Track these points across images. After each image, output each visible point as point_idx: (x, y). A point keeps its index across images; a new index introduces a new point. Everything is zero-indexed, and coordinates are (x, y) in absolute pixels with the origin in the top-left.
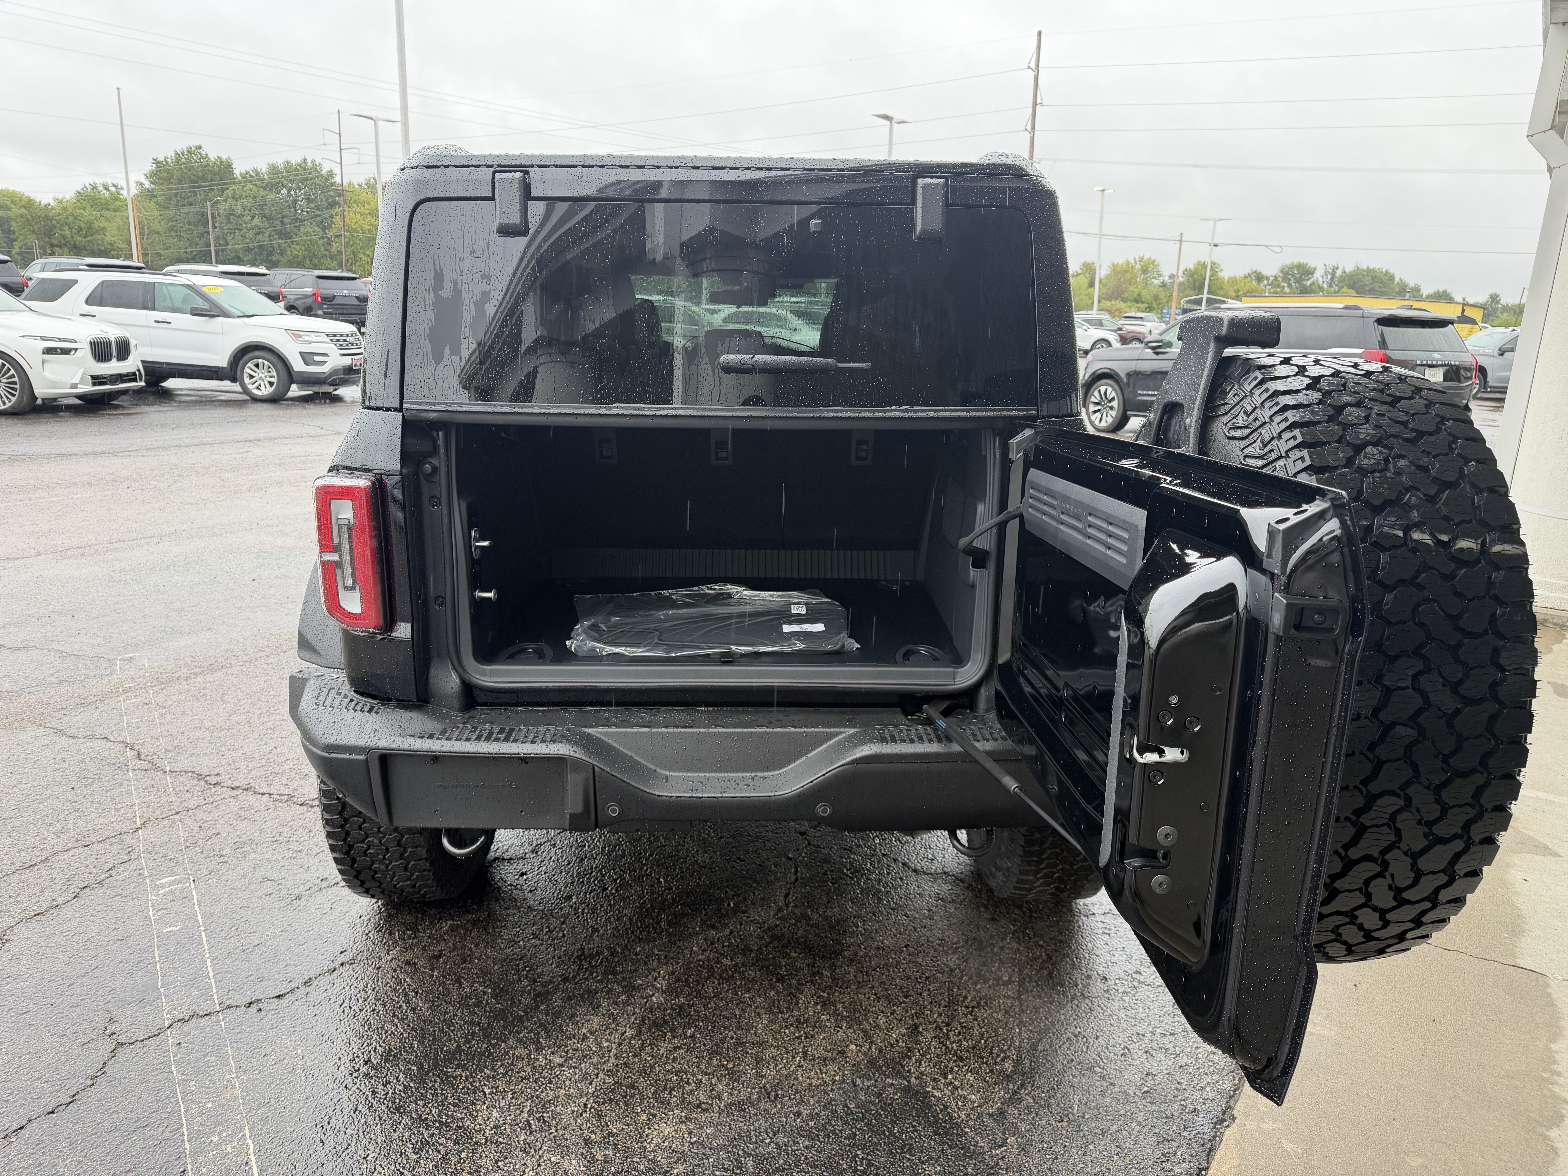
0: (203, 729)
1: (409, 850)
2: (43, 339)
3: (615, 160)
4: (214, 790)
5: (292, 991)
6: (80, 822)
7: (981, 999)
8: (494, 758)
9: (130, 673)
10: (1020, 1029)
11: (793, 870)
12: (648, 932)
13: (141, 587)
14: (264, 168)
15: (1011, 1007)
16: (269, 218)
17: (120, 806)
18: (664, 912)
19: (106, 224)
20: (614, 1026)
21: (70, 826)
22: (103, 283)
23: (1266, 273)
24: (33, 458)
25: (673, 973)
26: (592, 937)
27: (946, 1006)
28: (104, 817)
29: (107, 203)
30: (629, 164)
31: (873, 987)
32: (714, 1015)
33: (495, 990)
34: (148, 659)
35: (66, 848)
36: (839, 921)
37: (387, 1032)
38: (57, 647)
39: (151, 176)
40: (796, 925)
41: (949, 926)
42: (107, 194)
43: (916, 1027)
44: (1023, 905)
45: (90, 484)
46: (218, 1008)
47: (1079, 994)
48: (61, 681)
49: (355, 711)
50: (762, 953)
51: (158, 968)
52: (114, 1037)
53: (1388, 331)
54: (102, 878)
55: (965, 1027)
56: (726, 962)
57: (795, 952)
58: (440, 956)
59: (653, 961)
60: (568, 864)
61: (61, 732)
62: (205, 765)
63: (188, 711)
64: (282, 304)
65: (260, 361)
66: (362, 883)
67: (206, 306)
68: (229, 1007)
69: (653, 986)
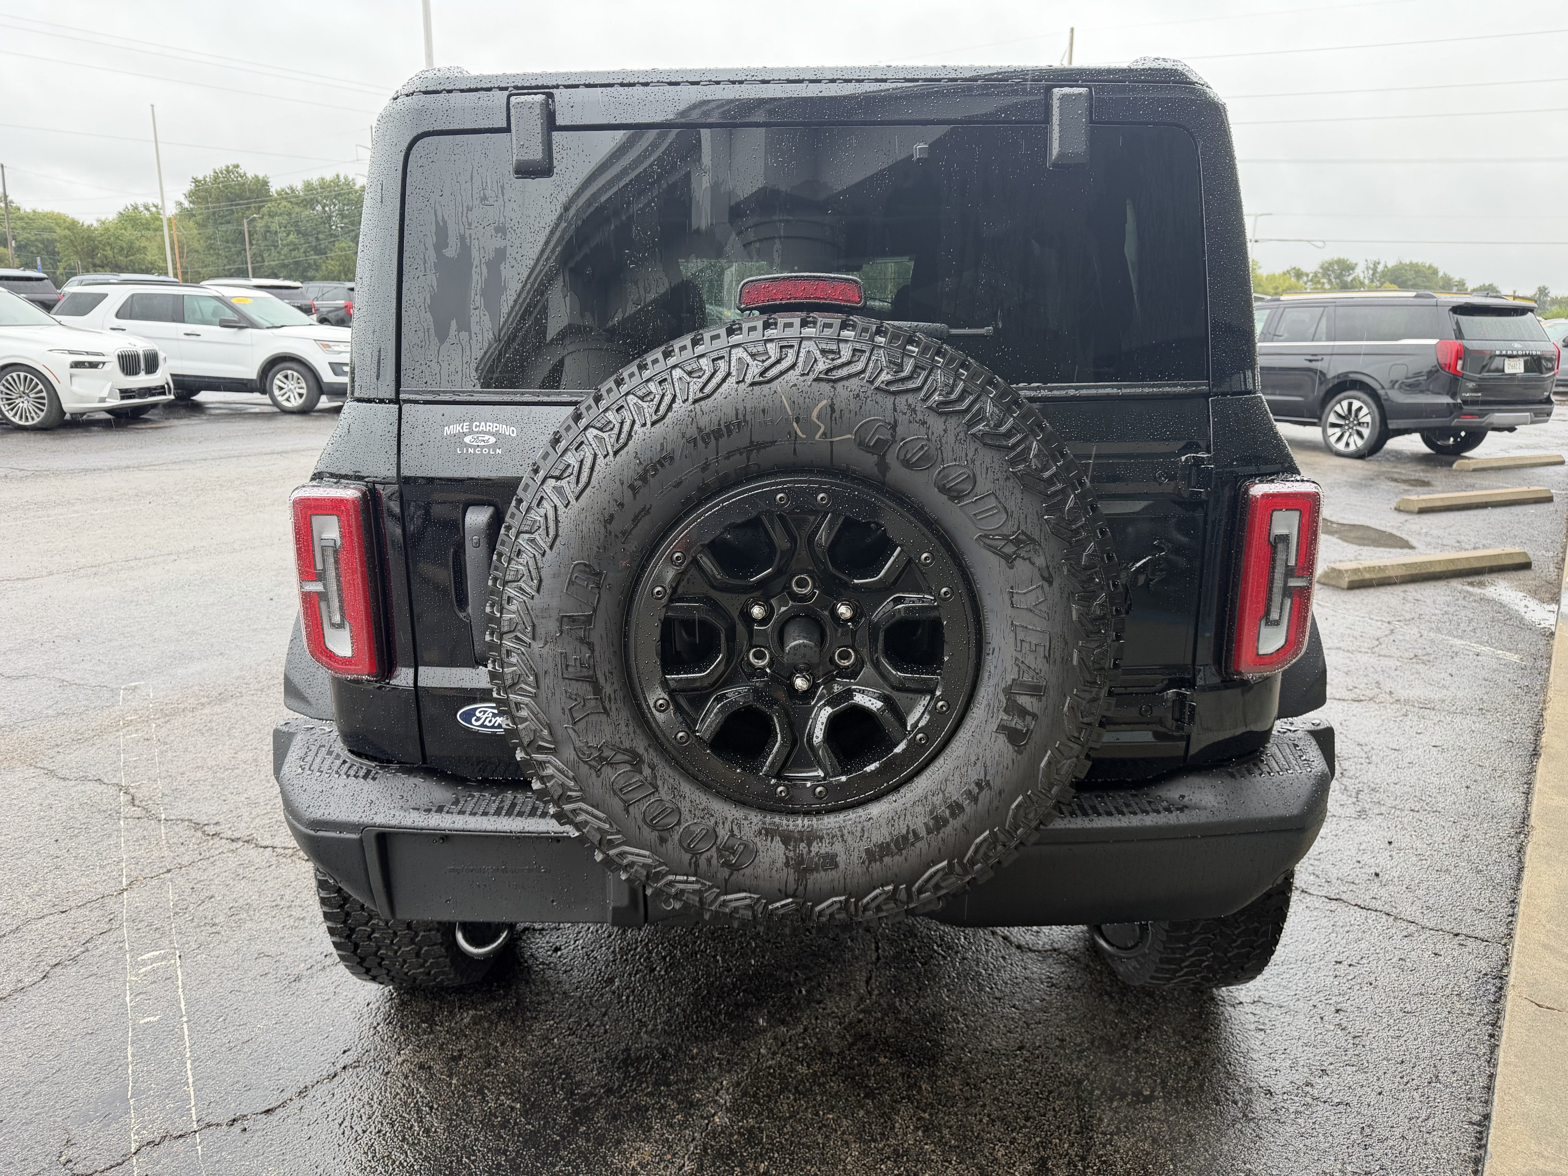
0: (206, 769)
1: (422, 934)
2: (71, 352)
3: (662, 75)
4: (211, 842)
5: (283, 1105)
6: (59, 882)
7: (1120, 1123)
8: (518, 838)
9: (133, 704)
10: (1175, 1166)
11: (873, 947)
12: (706, 1028)
13: (153, 608)
14: (299, 186)
15: (1159, 1134)
16: (305, 235)
17: (106, 862)
18: (723, 1001)
19: (147, 244)
20: (669, 1157)
21: (48, 887)
22: (133, 296)
23: (1305, 269)
24: (56, 473)
25: (738, 1084)
26: (639, 1033)
27: (1077, 1133)
28: (87, 876)
29: (148, 223)
30: (680, 80)
31: (984, 1105)
32: (792, 1143)
33: (525, 1105)
34: (154, 688)
35: (41, 914)
36: (934, 1014)
37: (394, 1162)
38: (59, 675)
39: (191, 195)
40: (883, 1019)
41: (1069, 1020)
42: (147, 214)
43: (1043, 1161)
44: (1154, 992)
45: (111, 499)
46: (195, 1127)
47: (1240, 1115)
48: (59, 714)
49: (348, 776)
50: (844, 1058)
51: (130, 1071)
52: (70, 1165)
53: (1464, 320)
54: (76, 953)
55: (1105, 1162)
56: (802, 1069)
57: (885, 1057)
58: (460, 1057)
59: (713, 1066)
60: (609, 936)
61: (51, 773)
62: (204, 812)
63: (191, 749)
64: (315, 317)
65: (289, 372)
66: (368, 971)
67: (235, 318)
68: (209, 1125)
69: (715, 1101)
